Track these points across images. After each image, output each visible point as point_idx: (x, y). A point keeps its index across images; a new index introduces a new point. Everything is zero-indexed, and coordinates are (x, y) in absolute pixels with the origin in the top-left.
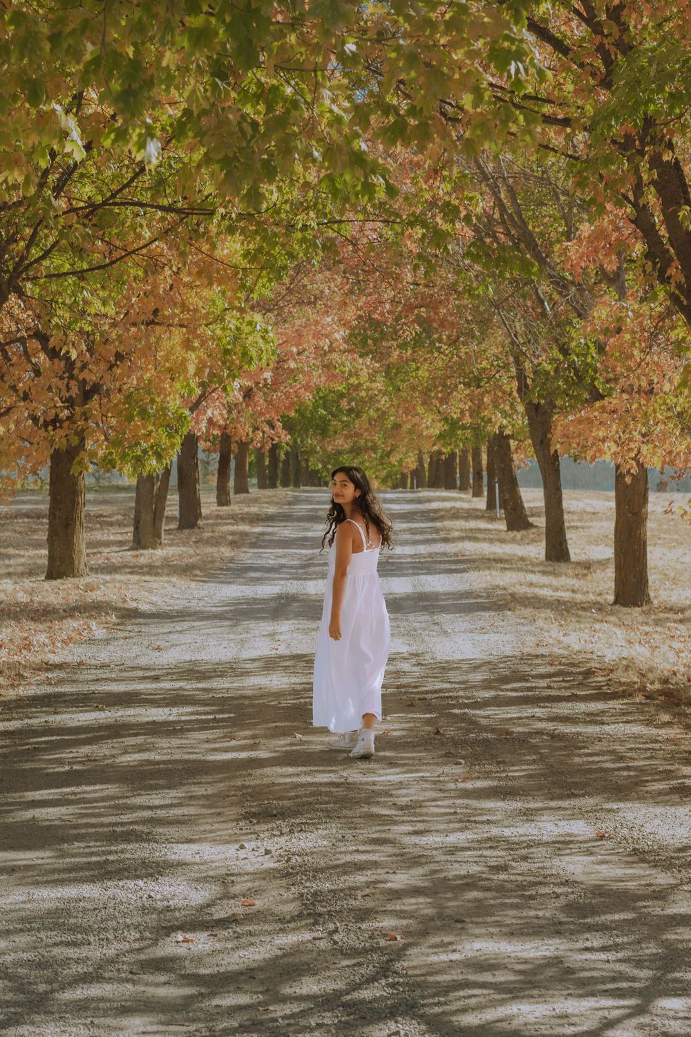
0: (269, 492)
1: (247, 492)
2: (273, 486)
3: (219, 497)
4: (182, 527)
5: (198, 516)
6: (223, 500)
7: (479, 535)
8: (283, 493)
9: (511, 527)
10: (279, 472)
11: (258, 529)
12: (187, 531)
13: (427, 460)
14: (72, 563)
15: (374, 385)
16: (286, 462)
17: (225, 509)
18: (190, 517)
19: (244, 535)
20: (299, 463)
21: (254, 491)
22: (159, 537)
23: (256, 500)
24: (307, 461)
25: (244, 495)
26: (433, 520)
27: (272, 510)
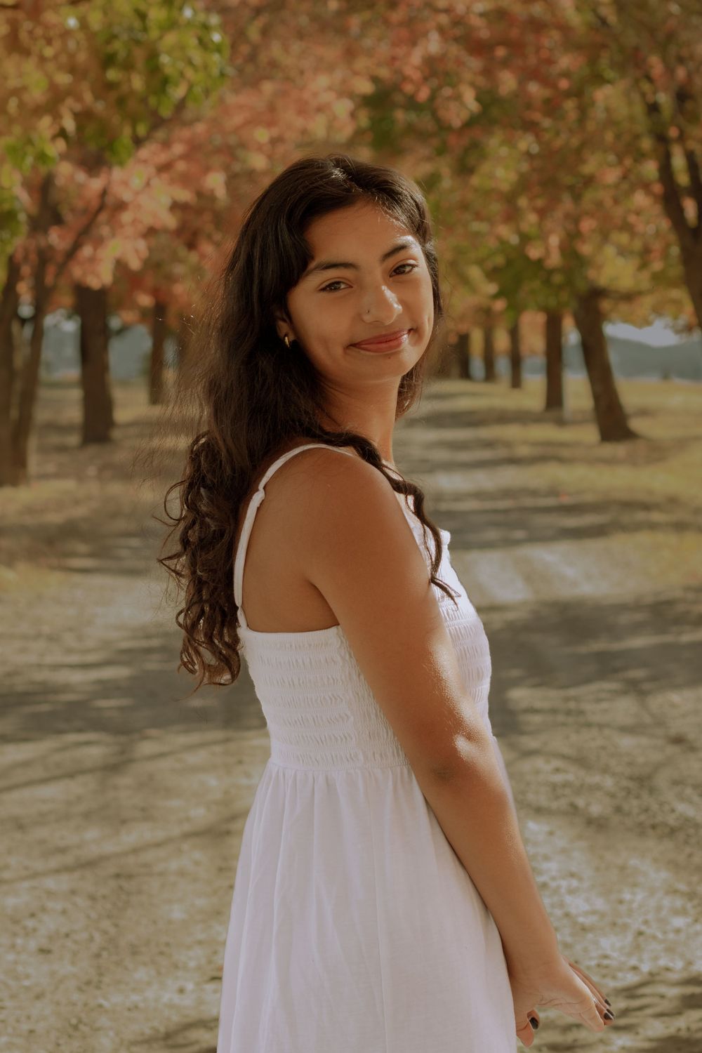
4: (86, 442)
9: (607, 436)
17: (159, 411)
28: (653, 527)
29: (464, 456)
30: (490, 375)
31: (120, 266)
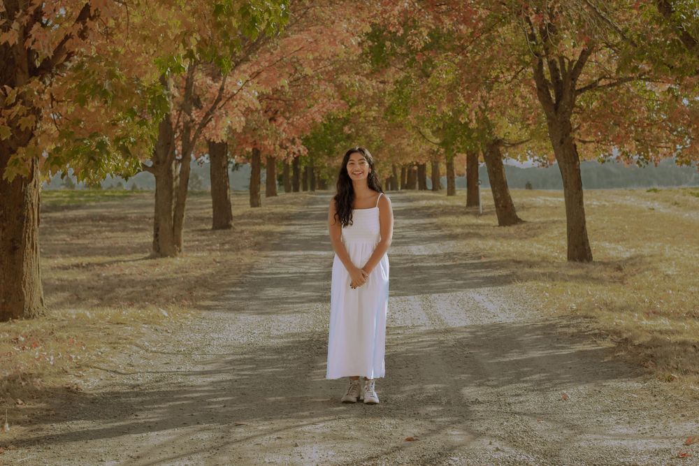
0: (292, 195)
1: (276, 195)
2: (296, 190)
3: (251, 200)
4: (215, 228)
5: (230, 217)
6: (255, 202)
7: (481, 232)
8: (304, 195)
9: (503, 222)
10: (300, 181)
11: (282, 229)
12: (219, 232)
13: (399, 172)
14: (21, 299)
15: (370, 113)
16: (305, 174)
17: (256, 210)
18: (222, 218)
19: (269, 234)
20: (313, 174)
21: (282, 194)
22: (179, 245)
23: (282, 202)
24: (319, 173)
25: (274, 198)
26: (430, 216)
27: (294, 210)
28: (535, 277)
29: (425, 234)
30: (436, 187)
31: (231, 130)
